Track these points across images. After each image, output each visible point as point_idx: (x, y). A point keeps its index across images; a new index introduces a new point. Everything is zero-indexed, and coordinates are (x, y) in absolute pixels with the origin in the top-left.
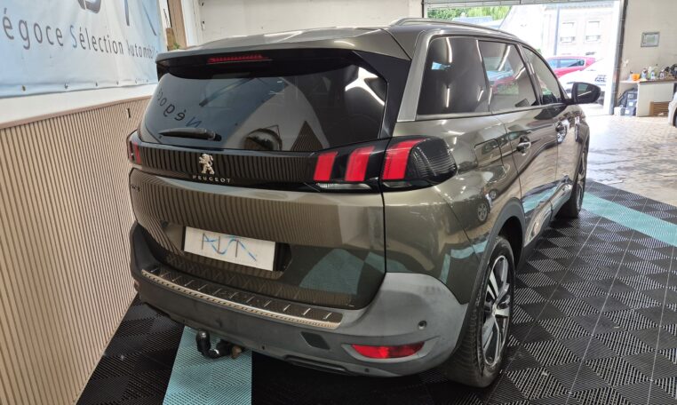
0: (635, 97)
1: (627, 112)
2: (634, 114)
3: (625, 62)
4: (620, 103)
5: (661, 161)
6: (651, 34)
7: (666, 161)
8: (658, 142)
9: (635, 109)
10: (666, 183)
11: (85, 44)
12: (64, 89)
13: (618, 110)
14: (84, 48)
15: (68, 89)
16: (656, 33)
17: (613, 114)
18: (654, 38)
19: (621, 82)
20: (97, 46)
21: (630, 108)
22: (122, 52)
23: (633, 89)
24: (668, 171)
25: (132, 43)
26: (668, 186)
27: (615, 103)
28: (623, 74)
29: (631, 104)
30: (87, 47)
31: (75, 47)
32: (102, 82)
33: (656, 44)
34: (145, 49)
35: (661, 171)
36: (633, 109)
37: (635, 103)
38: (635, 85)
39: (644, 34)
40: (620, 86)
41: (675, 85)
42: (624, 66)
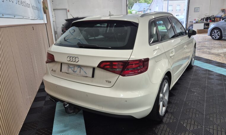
0: (193, 28)
3: (189, 17)
5: (202, 46)
7: (203, 46)
8: (200, 41)
10: (203, 52)
11: (19, 3)
12: (14, 17)
14: (19, 4)
15: (15, 17)
16: (199, 8)
18: (198, 9)
19: (188, 23)
20: (23, 4)
22: (30, 8)
23: (192, 25)
24: (204, 49)
25: (32, 5)
26: (204, 53)
28: (189, 21)
30: (20, 4)
31: (17, 3)
32: (25, 17)
33: (198, 11)
34: (36, 7)
35: (202, 49)
38: (193, 24)
39: (195, 8)
40: (188, 24)
41: (204, 24)
42: (189, 18)
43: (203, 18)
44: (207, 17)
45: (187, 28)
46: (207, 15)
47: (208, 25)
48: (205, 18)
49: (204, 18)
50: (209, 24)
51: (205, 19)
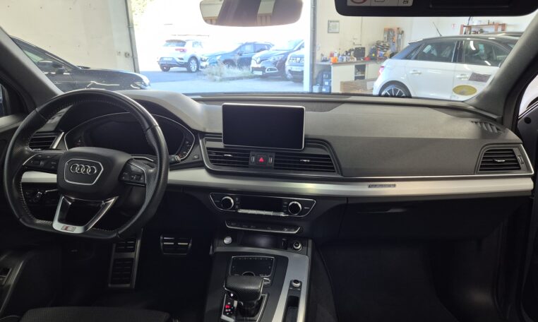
0: (330, 77)
1: (324, 90)
6: (334, 21)
9: (330, 89)
13: (316, 87)
16: (336, 22)
18: (336, 26)
19: (316, 63)
21: (327, 86)
23: (327, 70)
33: (337, 30)
36: (328, 88)
38: (329, 67)
39: (330, 22)
40: (316, 67)
41: (356, 66)
42: (317, 49)
43: (348, 50)
44: (356, 48)
46: (357, 42)
47: (361, 69)
48: (353, 50)
49: (350, 51)
50: (364, 66)
51: (352, 53)
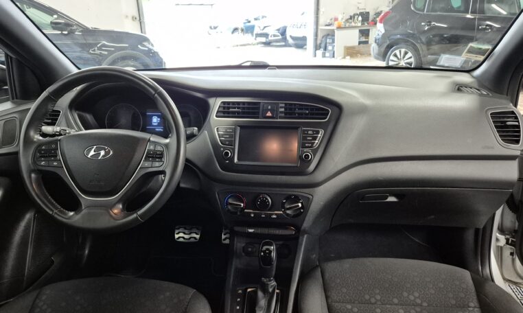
0: (333, 42)
1: (327, 54)
2: (334, 57)
4: (320, 47)
9: (334, 53)
13: (320, 52)
17: (315, 56)
19: (320, 27)
21: (330, 51)
27: (317, 47)
28: (322, 21)
29: (330, 48)
36: (332, 52)
37: (333, 48)
38: (333, 31)
40: (319, 32)
41: (360, 31)
42: (321, 13)
43: (352, 15)
44: (360, 13)
45: (319, 42)
46: (361, 6)
48: (357, 14)
